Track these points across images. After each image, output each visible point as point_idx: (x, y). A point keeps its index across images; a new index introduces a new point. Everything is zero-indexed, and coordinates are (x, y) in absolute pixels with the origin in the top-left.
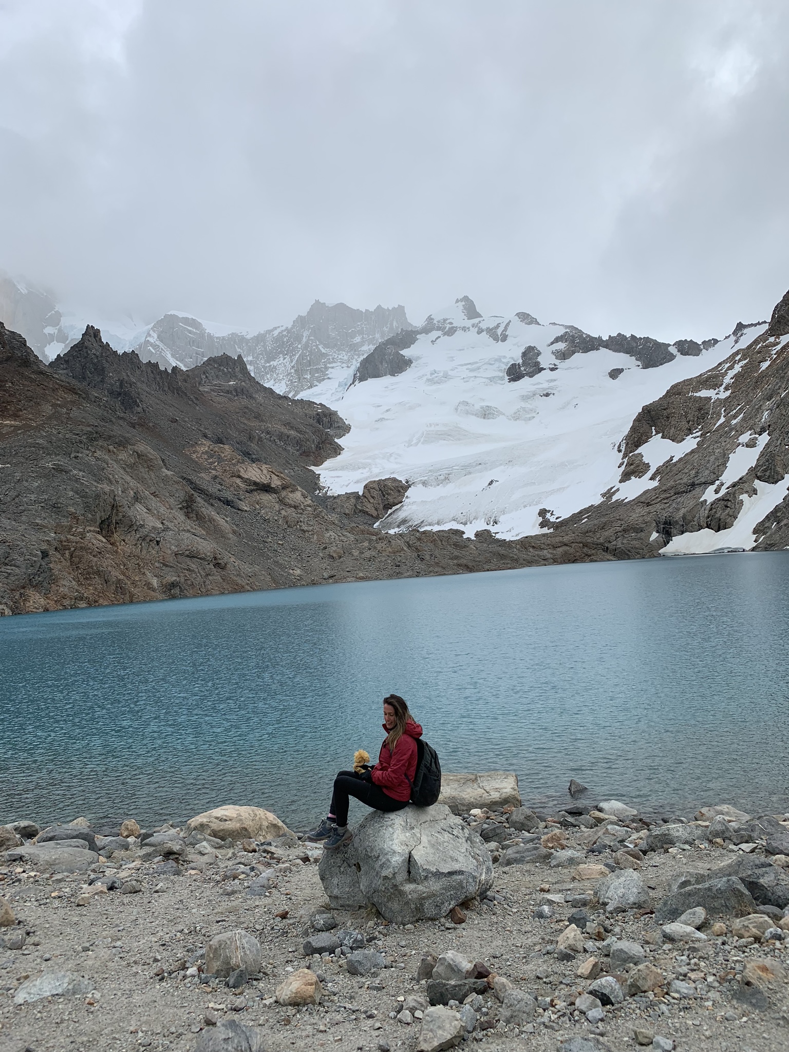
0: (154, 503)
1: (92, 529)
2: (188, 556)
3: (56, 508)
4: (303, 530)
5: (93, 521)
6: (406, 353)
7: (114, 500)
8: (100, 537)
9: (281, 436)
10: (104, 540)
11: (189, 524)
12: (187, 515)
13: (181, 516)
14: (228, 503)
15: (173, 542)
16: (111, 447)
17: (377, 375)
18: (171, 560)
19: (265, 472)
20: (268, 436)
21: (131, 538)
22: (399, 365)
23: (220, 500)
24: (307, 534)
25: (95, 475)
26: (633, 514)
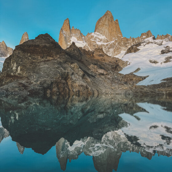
0: (76, 75)
6: (138, 48)
7: (68, 74)
9: (108, 64)
16: (69, 64)
17: (130, 52)
21: (71, 81)
22: (136, 50)
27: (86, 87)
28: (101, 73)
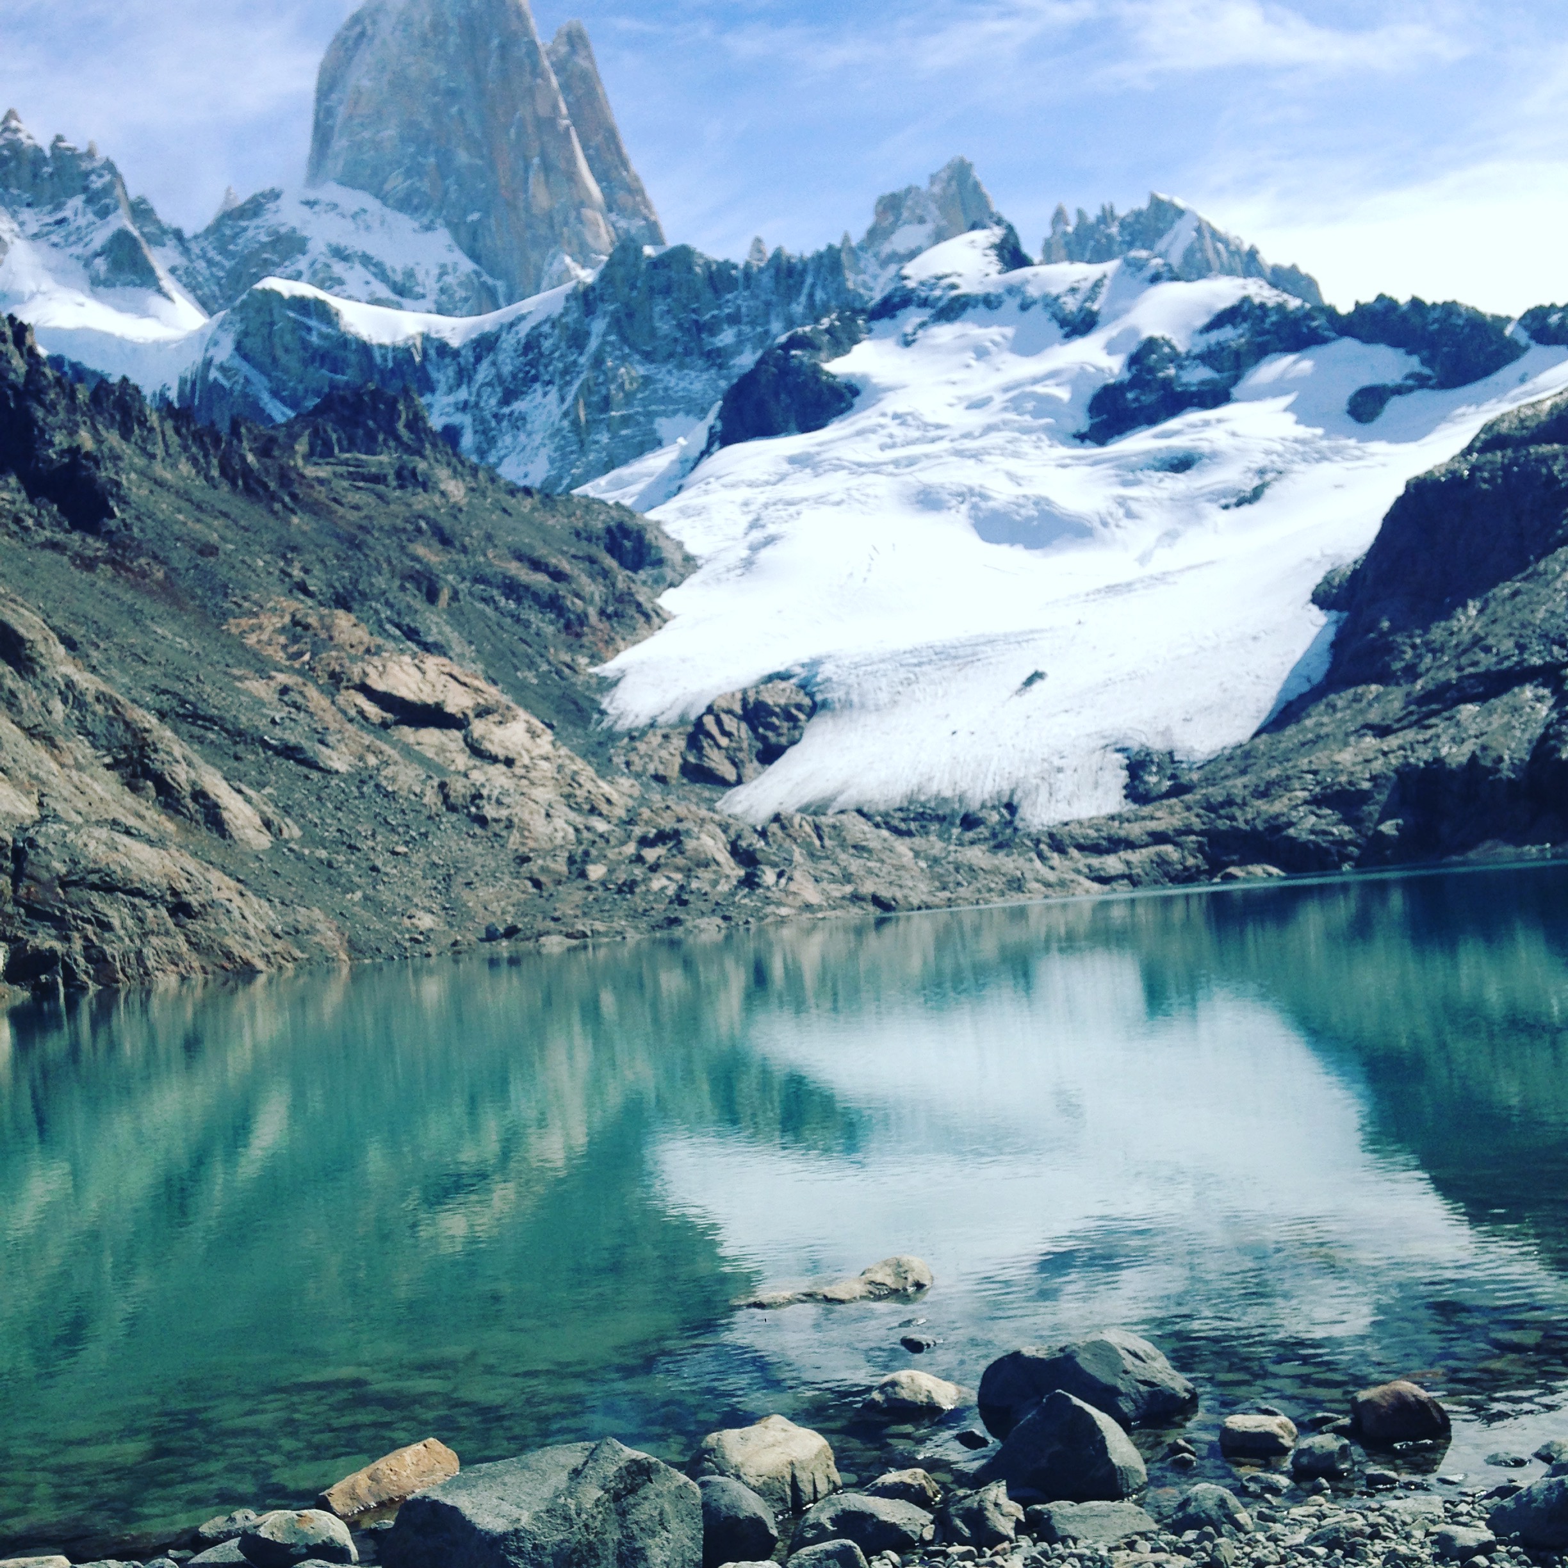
2: (96, 886)
12: (128, 784)
13: (105, 787)
15: (56, 851)
18: (50, 899)
19: (433, 677)
26: (1346, 757)
27: (175, 893)
28: (405, 703)
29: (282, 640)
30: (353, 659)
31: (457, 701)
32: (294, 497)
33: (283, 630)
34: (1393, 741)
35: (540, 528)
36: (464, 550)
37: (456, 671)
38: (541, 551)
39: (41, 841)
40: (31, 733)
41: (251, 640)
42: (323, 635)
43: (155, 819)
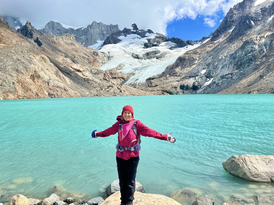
0: (47, 71)
1: (28, 77)
2: (56, 87)
3: (17, 70)
4: (89, 83)
5: (29, 75)
6: (119, 38)
7: (35, 70)
8: (31, 80)
9: (83, 57)
10: (32, 81)
11: (57, 78)
12: (57, 76)
13: (55, 76)
14: (68, 74)
15: (52, 83)
16: (34, 55)
17: (110, 43)
18: (52, 88)
19: (78, 66)
20: (79, 57)
21: (40, 81)
23: (66, 73)
24: (90, 84)
25: (29, 62)
26: (175, 83)
27: (64, 88)
28: (76, 69)
29: (62, 61)
30: (70, 64)
31: (81, 69)
32: (60, 45)
33: (62, 60)
34: (179, 82)
35: (86, 51)
36: (78, 52)
37: (81, 66)
38: (87, 53)
39: (50, 81)
40: (47, 69)
41: (59, 60)
42: (66, 61)
43: (60, 80)
